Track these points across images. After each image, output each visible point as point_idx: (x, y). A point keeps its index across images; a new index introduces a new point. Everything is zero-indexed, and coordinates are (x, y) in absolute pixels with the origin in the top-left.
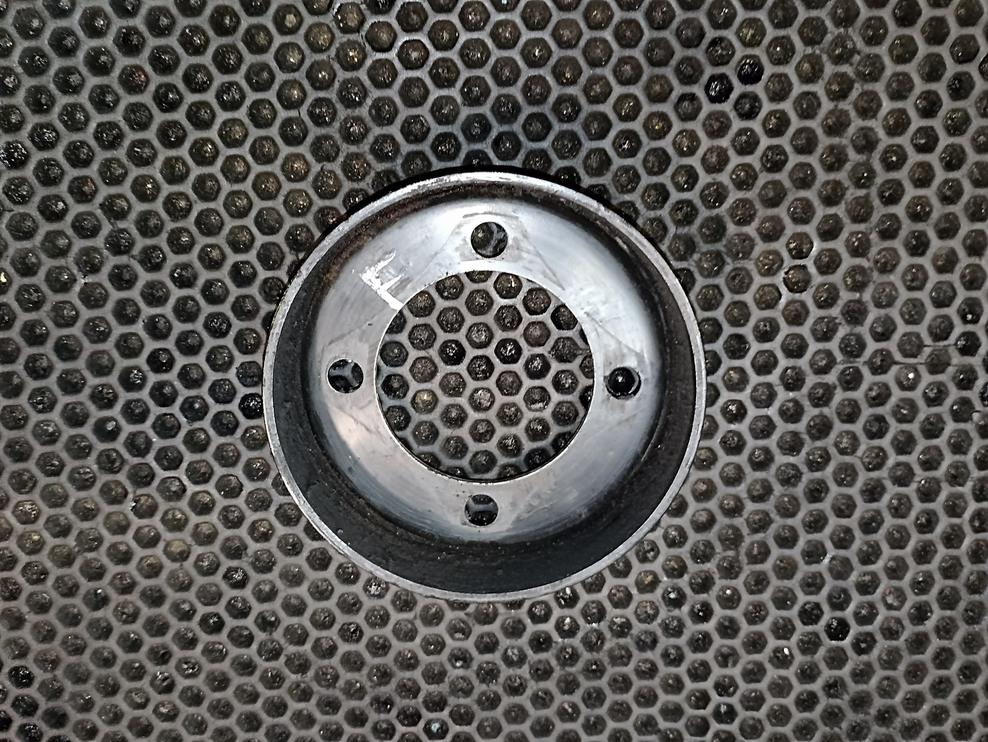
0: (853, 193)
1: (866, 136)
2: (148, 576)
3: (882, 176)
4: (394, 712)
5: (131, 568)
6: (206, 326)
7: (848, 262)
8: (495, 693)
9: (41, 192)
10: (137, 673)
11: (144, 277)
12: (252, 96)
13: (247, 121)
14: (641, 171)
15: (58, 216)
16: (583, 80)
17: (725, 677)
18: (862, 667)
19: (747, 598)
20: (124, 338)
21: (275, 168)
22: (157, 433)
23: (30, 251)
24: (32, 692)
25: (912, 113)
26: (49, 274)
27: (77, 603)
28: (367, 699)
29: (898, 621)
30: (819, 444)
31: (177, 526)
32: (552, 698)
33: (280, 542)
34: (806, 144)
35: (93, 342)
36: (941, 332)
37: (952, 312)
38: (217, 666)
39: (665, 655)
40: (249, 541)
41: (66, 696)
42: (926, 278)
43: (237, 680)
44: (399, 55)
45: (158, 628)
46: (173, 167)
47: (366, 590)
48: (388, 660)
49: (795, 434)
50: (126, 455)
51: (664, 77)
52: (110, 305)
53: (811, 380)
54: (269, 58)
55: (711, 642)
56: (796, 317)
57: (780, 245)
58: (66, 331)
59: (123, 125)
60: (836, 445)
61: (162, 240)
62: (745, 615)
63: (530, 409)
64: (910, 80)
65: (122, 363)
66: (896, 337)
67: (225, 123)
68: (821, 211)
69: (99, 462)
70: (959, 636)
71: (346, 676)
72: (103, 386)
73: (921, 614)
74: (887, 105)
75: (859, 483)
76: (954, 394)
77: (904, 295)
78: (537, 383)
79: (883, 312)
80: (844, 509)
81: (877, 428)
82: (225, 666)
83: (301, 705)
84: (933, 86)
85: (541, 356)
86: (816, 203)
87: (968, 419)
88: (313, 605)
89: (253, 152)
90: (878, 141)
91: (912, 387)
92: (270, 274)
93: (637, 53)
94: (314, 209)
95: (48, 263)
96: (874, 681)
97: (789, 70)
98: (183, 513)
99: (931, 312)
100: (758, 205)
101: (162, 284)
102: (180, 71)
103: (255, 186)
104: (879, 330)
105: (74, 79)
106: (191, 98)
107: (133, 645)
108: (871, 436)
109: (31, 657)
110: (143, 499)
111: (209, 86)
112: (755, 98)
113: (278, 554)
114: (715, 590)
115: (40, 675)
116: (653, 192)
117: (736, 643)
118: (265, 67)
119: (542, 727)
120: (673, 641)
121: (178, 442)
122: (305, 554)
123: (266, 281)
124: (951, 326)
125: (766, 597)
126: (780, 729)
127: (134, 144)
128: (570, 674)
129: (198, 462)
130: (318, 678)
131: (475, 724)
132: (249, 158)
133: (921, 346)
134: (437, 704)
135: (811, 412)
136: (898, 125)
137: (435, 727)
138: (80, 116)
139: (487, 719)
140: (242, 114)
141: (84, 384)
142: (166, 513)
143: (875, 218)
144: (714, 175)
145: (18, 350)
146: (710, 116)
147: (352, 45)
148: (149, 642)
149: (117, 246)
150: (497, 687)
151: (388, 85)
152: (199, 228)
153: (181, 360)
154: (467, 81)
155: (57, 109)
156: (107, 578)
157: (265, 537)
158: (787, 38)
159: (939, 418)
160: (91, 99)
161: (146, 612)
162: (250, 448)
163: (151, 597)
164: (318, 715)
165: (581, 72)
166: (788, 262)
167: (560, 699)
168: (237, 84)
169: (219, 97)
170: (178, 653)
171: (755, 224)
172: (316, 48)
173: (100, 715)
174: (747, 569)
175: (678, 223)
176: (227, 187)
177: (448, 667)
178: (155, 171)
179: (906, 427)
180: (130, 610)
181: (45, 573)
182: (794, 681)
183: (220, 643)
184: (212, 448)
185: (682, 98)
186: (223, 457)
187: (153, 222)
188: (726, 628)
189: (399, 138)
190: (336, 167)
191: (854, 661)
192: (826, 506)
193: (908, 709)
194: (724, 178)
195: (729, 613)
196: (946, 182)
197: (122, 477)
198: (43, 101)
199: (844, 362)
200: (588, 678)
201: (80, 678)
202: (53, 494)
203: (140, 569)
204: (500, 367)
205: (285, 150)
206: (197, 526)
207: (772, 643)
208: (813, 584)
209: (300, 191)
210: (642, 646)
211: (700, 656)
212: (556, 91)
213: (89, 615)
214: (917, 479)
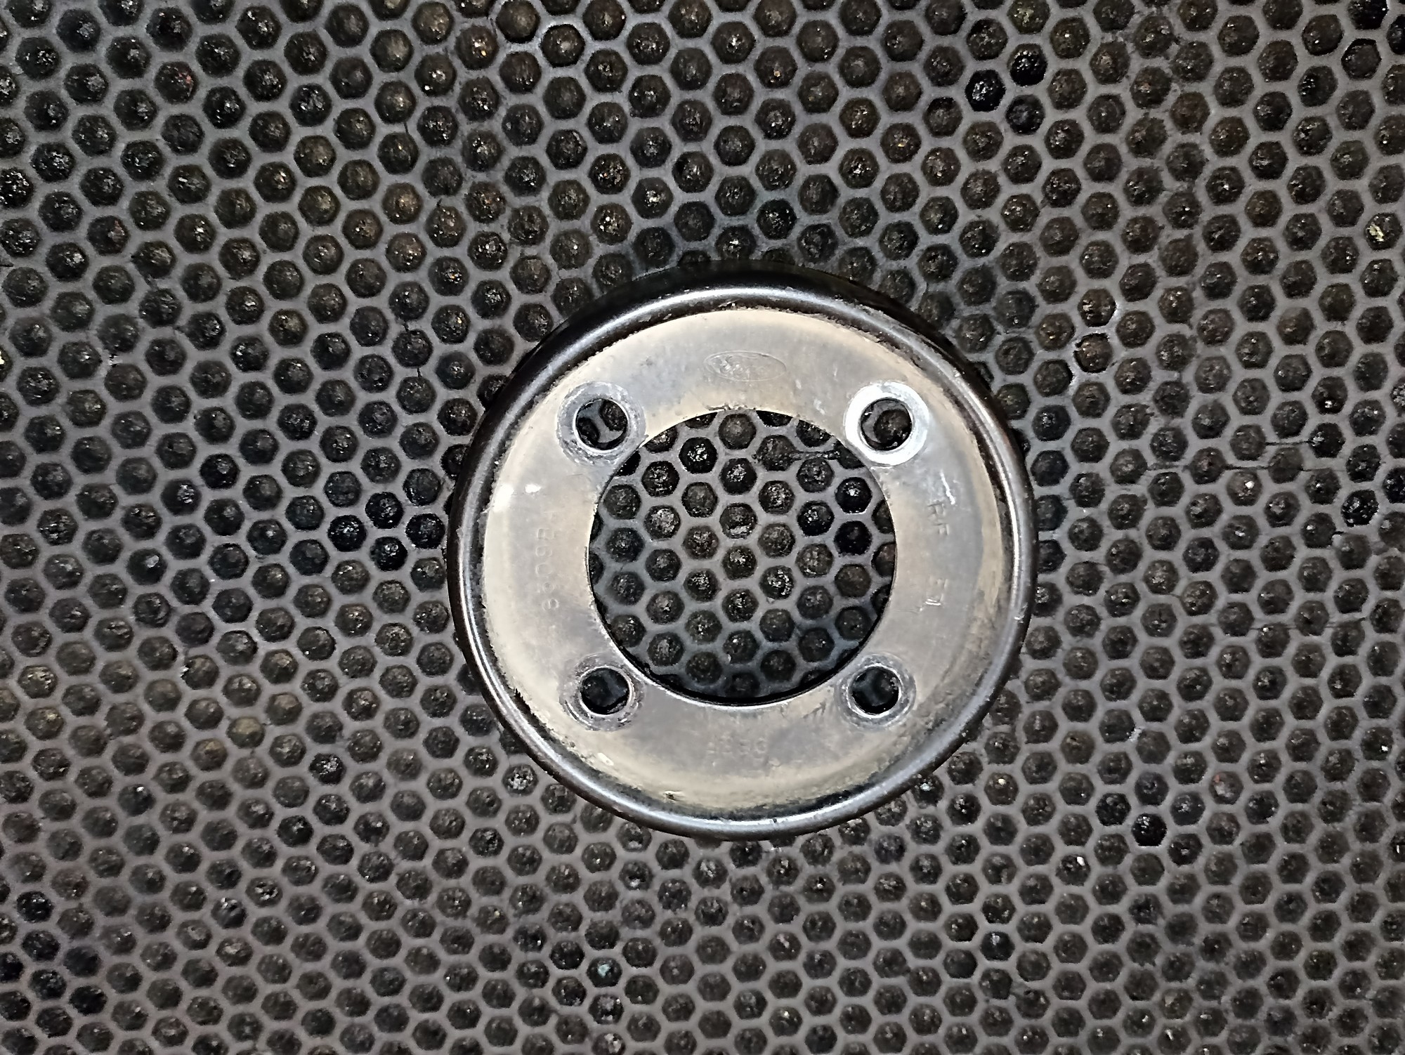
0: (1170, 234)
1: (1187, 156)
2: (207, 768)
3: (1209, 211)
4: (547, 950)
5: (184, 756)
6: (282, 424)
7: (1163, 329)
8: (685, 922)
9: (51, 239)
10: (194, 901)
11: (195, 356)
12: (341, 105)
13: (334, 139)
14: (879, 206)
15: (75, 273)
16: (797, 80)
17: (997, 896)
18: (1183, 881)
19: (1026, 789)
20: (169, 440)
21: (374, 204)
22: (217, 572)
23: (37, 321)
24: (50, 926)
25: (1251, 124)
26: (63, 352)
27: (111, 804)
28: (510, 933)
29: (1232, 819)
30: (1123, 578)
31: (247, 698)
32: (762, 928)
33: (387, 719)
34: (1106, 168)
35: (127, 446)
36: (1290, 425)
37: (1304, 396)
38: (303, 890)
39: (916, 868)
40: (344, 717)
41: (97, 932)
42: (1269, 351)
43: (330, 908)
44: (543, 46)
45: (221, 838)
46: (233, 204)
47: (506, 784)
48: (538, 879)
49: (1091, 565)
50: (175, 603)
51: (909, 75)
52: (148, 395)
53: (1113, 491)
54: (363, 51)
55: (977, 849)
56: (1093, 404)
57: (1069, 307)
58: (88, 432)
59: (162, 144)
60: (1147, 580)
61: (218, 305)
62: (1024, 811)
63: (729, 535)
64: (1248, 78)
65: (166, 476)
66: (1229, 432)
67: (303, 143)
68: (1126, 259)
69: (136, 609)
70: (1314, 838)
71: (480, 901)
72: (139, 506)
73: (1262, 809)
74: (1216, 113)
75: (1178, 632)
76: (1307, 508)
77: (1240, 374)
78: (738, 499)
79: (1210, 397)
80: (1158, 667)
81: (1203, 557)
82: (314, 889)
83: (419, 942)
84: (1278, 87)
85: (743, 461)
86: (1119, 247)
87: (1327, 543)
88: (434, 805)
89: (342, 182)
90: (1203, 163)
91: (1249, 501)
92: (368, 351)
93: (872, 42)
94: (429, 260)
95: (62, 338)
96: (1199, 900)
97: (1082, 65)
98: (254, 681)
99: (1277, 397)
100: (1039, 252)
101: (220, 366)
102: (240, 72)
103: (346, 231)
104: (1207, 422)
105: (94, 81)
106: (256, 108)
107: (188, 863)
108: (1195, 567)
109: (47, 878)
110: (198, 662)
111: (281, 91)
112: (1035, 104)
113: (385, 736)
114: (983, 779)
115: (60, 904)
116: (895, 236)
117: (1013, 850)
118: (358, 64)
119: (749, 967)
120: (926, 848)
121: (245, 582)
122: (422, 735)
123: (363, 360)
124: (1304, 417)
125: (1052, 787)
126: (1072, 967)
127: (178, 172)
128: (786, 895)
129: (273, 611)
130: (442, 905)
131: (658, 964)
132: (338, 191)
133: (1262, 444)
134: (605, 938)
135: (1112, 535)
136: (1232, 140)
137: (603, 970)
138: (102, 133)
139: (674, 958)
140: (327, 129)
141: (114, 505)
142: (230, 681)
143: (1200, 270)
144: (979, 211)
145: (22, 459)
146: (973, 129)
147: (479, 32)
148: (210, 857)
149: (158, 313)
150: (687, 914)
151: (529, 89)
152: (270, 287)
153: (248, 471)
154: (638, 83)
155: (70, 125)
156: (151, 770)
157: (368, 712)
158: (1080, 21)
159: (1287, 541)
160: (117, 109)
161: (205, 816)
162: (344, 590)
163: (210, 796)
164: (442, 954)
165: (795, 69)
166: (1082, 330)
167: (773, 929)
168: (319, 88)
169: (294, 106)
170: (249, 872)
171: (1036, 278)
172: (429, 38)
173: (143, 957)
174: (1026, 750)
175: (930, 277)
176: (307, 231)
177: (620, 887)
178: (208, 209)
179: (1240, 554)
180: (182, 814)
181: (65, 764)
182: (1091, 901)
183: (307, 858)
184: (292, 592)
185: (935, 104)
186: (307, 604)
187: (205, 280)
188: (999, 829)
189: (545, 161)
190: (458, 202)
191: (1172, 872)
192: (1132, 663)
193: (1245, 937)
194: (993, 214)
195: (1001, 809)
196: (1297, 218)
197: (169, 632)
198: (52, 113)
199: (1157, 466)
200: (810, 900)
201: (116, 907)
202: (74, 655)
203: (196, 757)
204: (686, 478)
205: (388, 180)
206: (273, 698)
207: (1061, 849)
208: (1116, 770)
209: (408, 236)
210: (884, 855)
211: (963, 868)
212: (761, 95)
213: (126, 821)
214: (1257, 625)
